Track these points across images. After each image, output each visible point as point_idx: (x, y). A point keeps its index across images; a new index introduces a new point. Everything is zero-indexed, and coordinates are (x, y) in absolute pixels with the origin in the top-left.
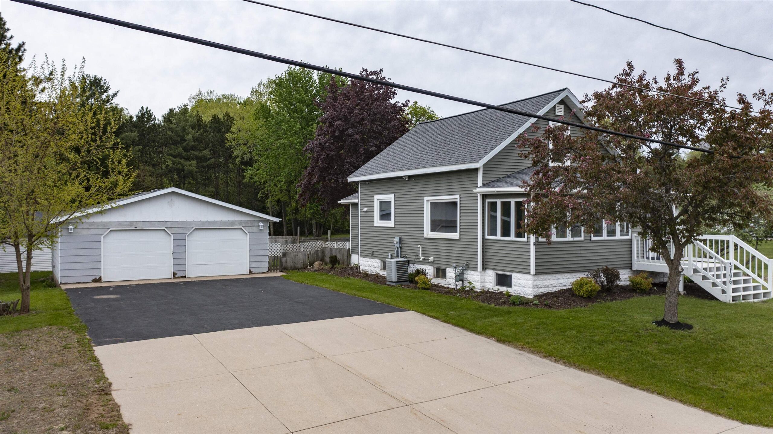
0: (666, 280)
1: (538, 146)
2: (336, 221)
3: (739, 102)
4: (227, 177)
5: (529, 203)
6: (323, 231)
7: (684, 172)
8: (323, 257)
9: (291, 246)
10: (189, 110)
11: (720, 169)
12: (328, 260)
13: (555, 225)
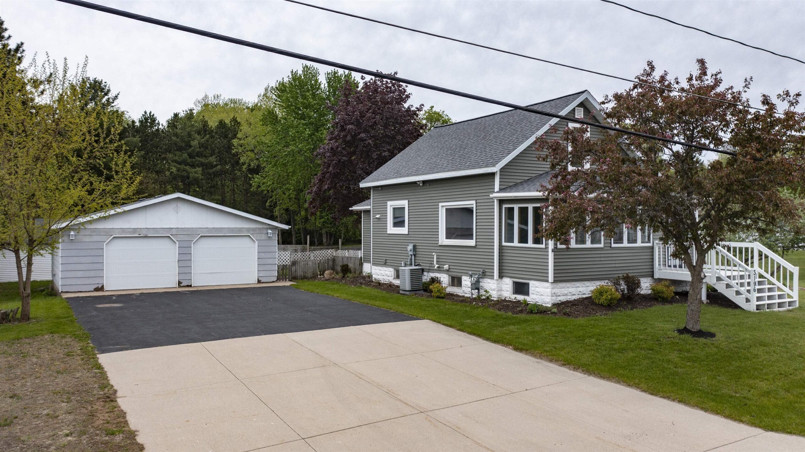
0: (688, 288)
1: (556, 149)
2: (347, 231)
3: (763, 103)
4: (234, 185)
5: (547, 207)
6: (334, 241)
7: (706, 175)
8: (334, 266)
9: (300, 254)
10: (194, 115)
11: (743, 171)
12: (339, 269)
13: (574, 230)
